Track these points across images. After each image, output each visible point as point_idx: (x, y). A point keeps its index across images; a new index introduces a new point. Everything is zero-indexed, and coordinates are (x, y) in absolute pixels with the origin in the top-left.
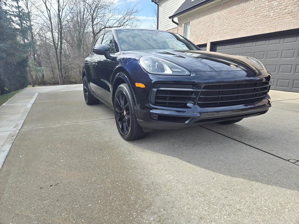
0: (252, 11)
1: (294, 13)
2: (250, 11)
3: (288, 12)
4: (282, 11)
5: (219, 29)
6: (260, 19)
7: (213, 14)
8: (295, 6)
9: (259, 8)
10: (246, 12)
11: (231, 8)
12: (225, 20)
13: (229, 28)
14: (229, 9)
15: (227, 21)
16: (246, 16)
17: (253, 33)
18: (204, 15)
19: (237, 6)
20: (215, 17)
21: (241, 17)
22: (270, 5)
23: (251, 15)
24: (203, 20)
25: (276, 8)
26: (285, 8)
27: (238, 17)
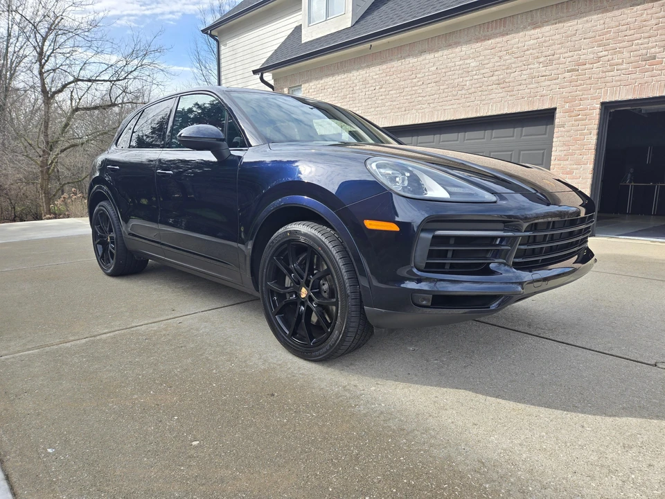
0: (430, 74)
1: (508, 84)
2: (427, 74)
3: (497, 82)
4: (486, 79)
5: (366, 104)
6: (446, 90)
7: (351, 75)
8: (508, 71)
9: (443, 70)
10: (419, 76)
11: (389, 65)
12: (377, 88)
13: (387, 104)
14: (384, 66)
15: (381, 90)
16: (419, 83)
17: (436, 116)
18: (333, 75)
19: (399, 63)
20: (357, 81)
21: (409, 85)
22: (464, 67)
23: (429, 81)
24: (330, 83)
25: (475, 72)
26: (492, 73)
27: (403, 83)
